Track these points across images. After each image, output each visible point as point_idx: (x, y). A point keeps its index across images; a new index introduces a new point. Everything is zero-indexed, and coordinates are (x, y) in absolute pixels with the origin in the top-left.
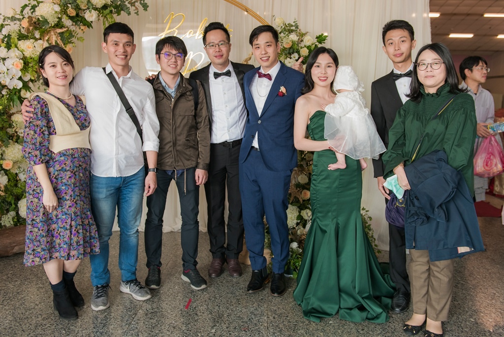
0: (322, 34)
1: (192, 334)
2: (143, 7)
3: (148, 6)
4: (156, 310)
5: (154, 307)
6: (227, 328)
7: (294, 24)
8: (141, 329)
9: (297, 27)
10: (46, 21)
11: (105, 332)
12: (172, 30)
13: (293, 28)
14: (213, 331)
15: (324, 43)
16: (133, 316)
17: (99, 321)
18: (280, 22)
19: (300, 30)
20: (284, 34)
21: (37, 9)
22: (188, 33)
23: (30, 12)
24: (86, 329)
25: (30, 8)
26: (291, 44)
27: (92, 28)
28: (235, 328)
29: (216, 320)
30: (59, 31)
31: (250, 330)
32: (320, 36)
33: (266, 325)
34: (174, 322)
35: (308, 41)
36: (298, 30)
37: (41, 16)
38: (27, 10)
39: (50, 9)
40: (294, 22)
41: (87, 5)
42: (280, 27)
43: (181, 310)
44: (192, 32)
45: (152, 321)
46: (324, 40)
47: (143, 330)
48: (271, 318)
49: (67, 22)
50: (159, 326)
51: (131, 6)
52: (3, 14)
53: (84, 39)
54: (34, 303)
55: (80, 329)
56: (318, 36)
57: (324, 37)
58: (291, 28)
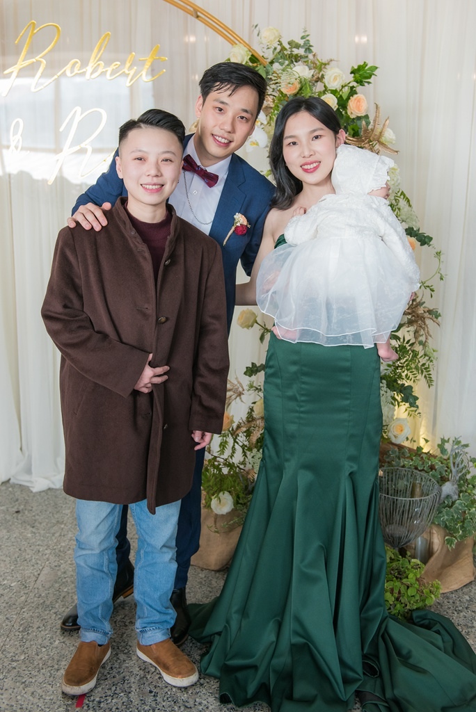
0: (365, 64)
7: (301, 42)
9: (308, 49)
12: (34, 60)
13: (301, 52)
15: (369, 83)
18: (272, 38)
19: (314, 55)
20: (281, 64)
22: (69, 66)
26: (298, 86)
32: (360, 68)
35: (335, 79)
36: (310, 56)
40: (302, 38)
42: (272, 50)
43: (66, 711)
44: (78, 65)
46: (370, 77)
56: (356, 67)
57: (370, 69)
58: (296, 51)
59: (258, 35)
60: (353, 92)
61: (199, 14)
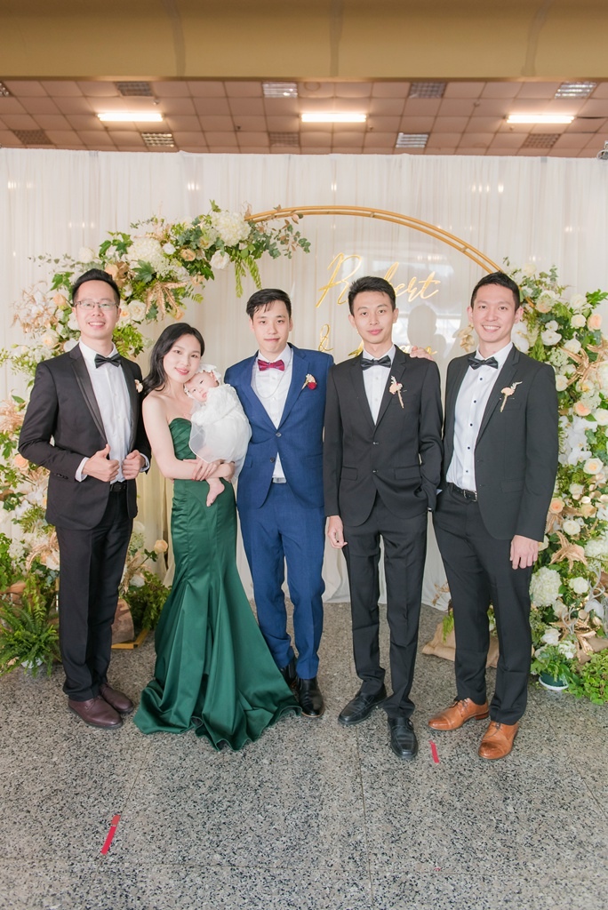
0: (599, 291)
1: (479, 817)
2: (302, 246)
3: (309, 244)
4: (388, 766)
5: (382, 760)
6: (530, 802)
7: (550, 274)
8: (387, 808)
9: (553, 279)
10: (146, 269)
11: (331, 815)
13: (548, 279)
14: (510, 809)
15: (600, 305)
16: (358, 780)
17: (307, 791)
21: (129, 249)
23: (117, 253)
24: (294, 809)
25: (115, 247)
27: (213, 278)
28: (543, 802)
29: (501, 786)
30: (171, 286)
31: (572, 807)
32: (595, 294)
33: (590, 794)
34: (433, 792)
35: (577, 301)
37: (139, 261)
38: (112, 251)
39: (154, 250)
40: (550, 271)
41: (216, 242)
43: (431, 766)
45: (394, 789)
46: (601, 300)
47: (393, 812)
48: (589, 779)
49: (180, 271)
50: (413, 800)
51: (282, 243)
52: (73, 258)
53: (202, 298)
54: (176, 755)
55: (286, 811)
56: (591, 293)
57: (602, 294)
58: (543, 279)
59: (508, 265)
60: (590, 313)
61: (468, 250)
